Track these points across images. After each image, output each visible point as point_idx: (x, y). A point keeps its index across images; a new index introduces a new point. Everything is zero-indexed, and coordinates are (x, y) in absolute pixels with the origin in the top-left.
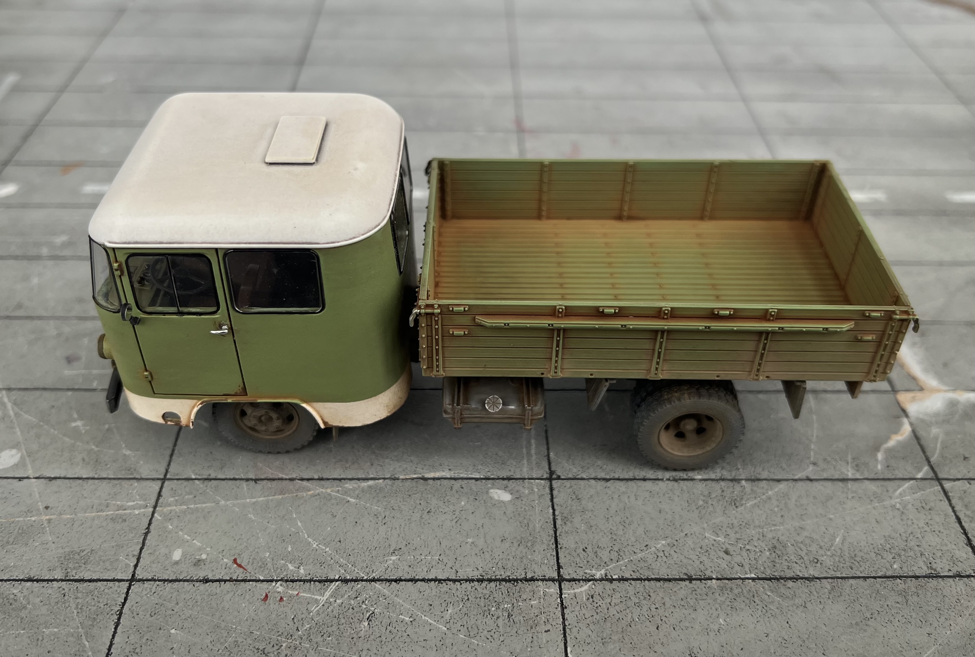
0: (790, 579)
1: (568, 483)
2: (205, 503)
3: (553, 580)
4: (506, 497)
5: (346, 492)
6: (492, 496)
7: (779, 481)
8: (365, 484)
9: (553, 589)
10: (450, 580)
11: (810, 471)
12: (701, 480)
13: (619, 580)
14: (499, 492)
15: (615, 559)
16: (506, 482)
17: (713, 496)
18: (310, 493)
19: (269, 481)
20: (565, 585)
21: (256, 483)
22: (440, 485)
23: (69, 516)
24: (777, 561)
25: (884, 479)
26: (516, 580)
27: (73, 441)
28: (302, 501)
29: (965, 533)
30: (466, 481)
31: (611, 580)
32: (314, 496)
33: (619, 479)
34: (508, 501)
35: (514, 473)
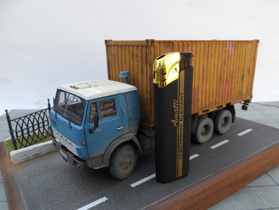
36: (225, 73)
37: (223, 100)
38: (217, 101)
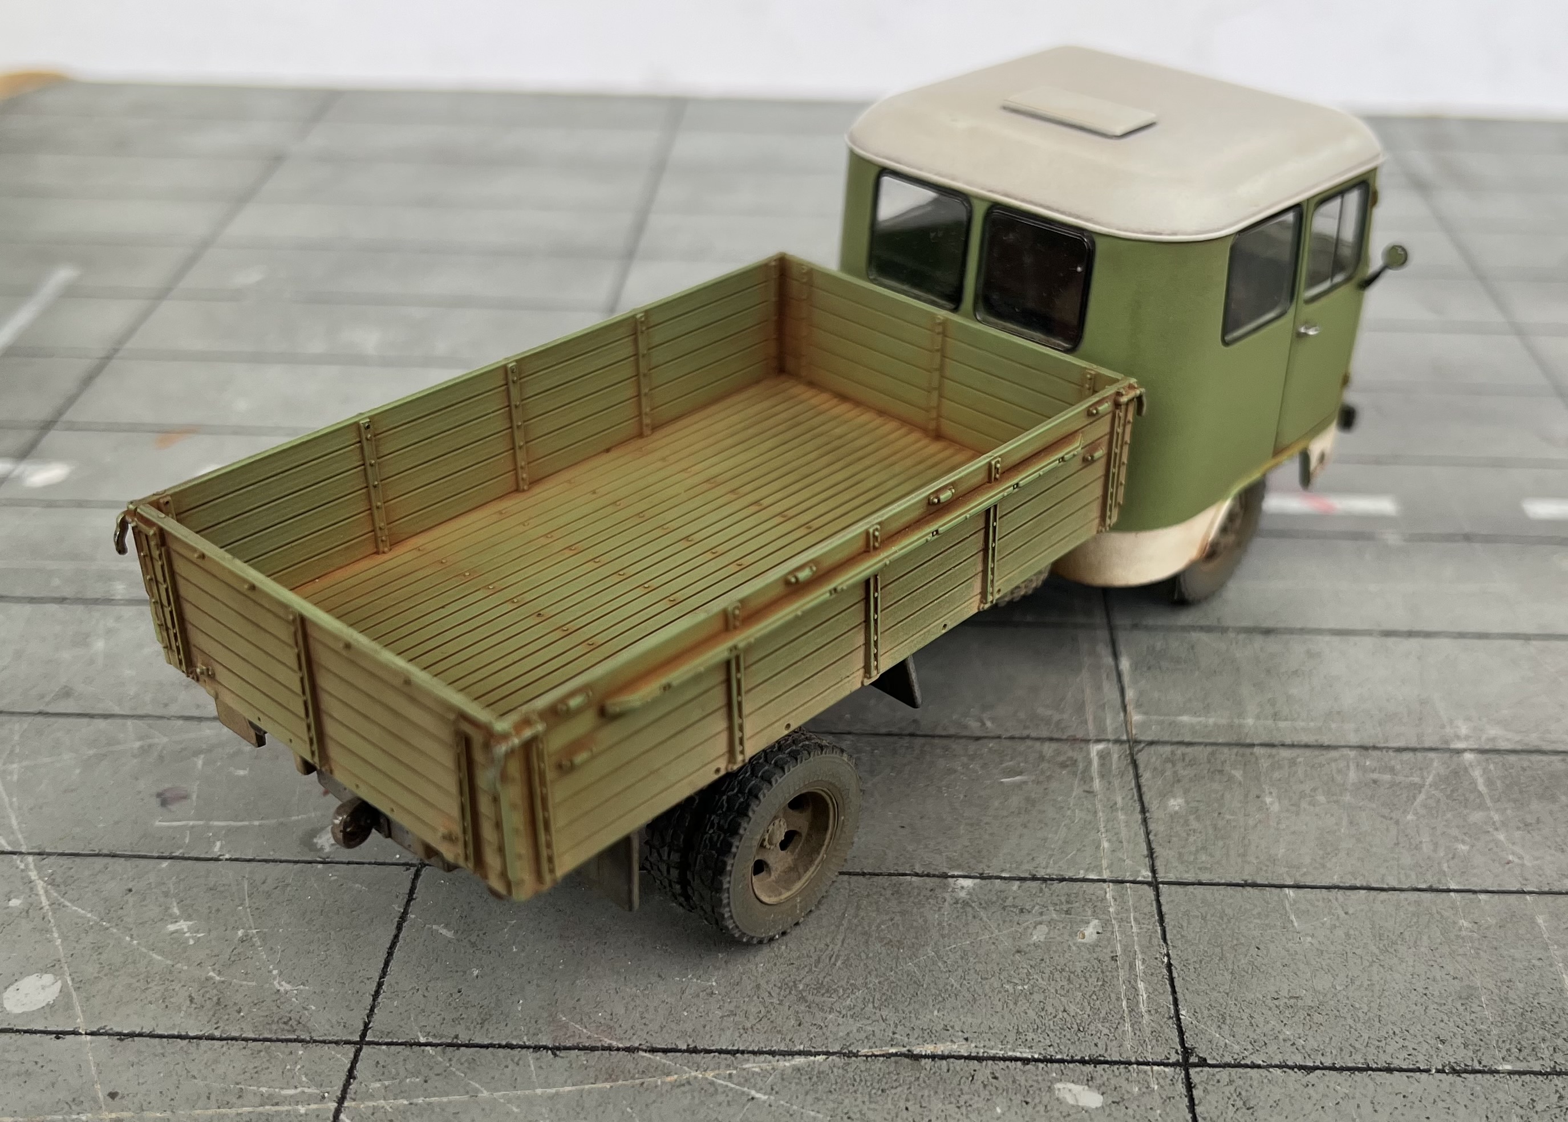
1: (1224, 1074)
2: (447, 1094)
4: (1092, 1099)
5: (746, 1081)
6: (1061, 1096)
8: (787, 1064)
12: (1510, 1073)
14: (1076, 1088)
16: (1090, 1068)
18: (669, 1079)
19: (582, 1052)
21: (555, 1055)
22: (948, 1071)
23: (158, 1115)
27: (169, 962)
28: (653, 1096)
30: (1001, 1064)
32: (678, 1086)
34: (1097, 1108)
35: (1106, 1050)
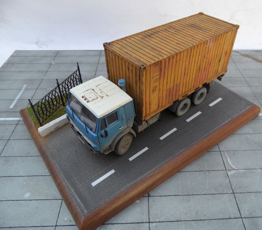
0: (199, 220)
1: (152, 197)
3: (148, 222)
7: (198, 195)
9: (147, 225)
10: (125, 223)
11: (205, 192)
12: (181, 195)
13: (162, 222)
15: (161, 217)
17: (184, 199)
20: (150, 223)
24: (197, 216)
25: (222, 194)
26: (140, 223)
27: (42, 190)
29: (238, 207)
31: (160, 222)
33: (163, 196)
34: (139, 203)
36: (204, 64)
37: (201, 83)
38: (195, 86)
